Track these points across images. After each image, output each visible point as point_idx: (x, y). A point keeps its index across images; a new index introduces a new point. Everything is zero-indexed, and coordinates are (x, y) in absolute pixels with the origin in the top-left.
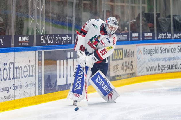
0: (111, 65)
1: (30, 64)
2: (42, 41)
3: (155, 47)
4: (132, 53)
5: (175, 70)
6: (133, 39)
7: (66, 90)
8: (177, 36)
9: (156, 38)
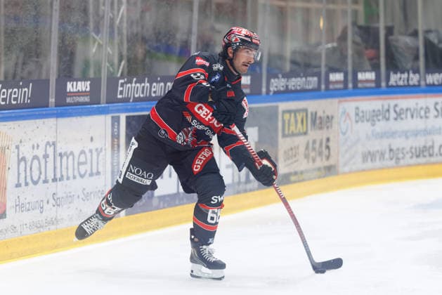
0: (280, 147)
1: (93, 146)
2: (121, 93)
3: (383, 106)
4: (330, 119)
5: (428, 158)
6: (331, 87)
7: (176, 205)
8: (433, 78)
9: (383, 84)
